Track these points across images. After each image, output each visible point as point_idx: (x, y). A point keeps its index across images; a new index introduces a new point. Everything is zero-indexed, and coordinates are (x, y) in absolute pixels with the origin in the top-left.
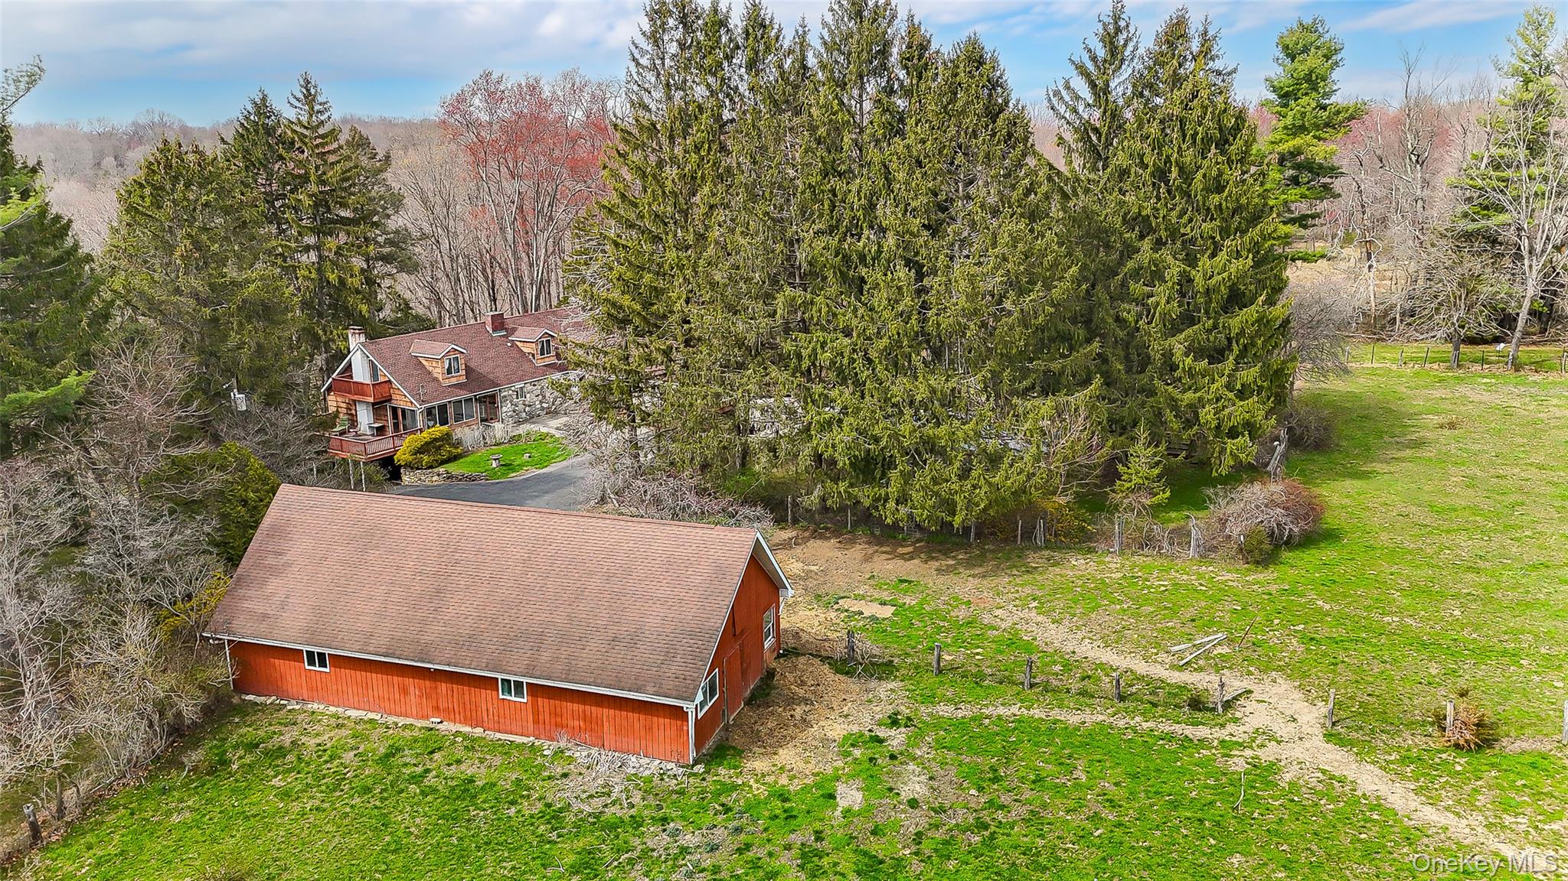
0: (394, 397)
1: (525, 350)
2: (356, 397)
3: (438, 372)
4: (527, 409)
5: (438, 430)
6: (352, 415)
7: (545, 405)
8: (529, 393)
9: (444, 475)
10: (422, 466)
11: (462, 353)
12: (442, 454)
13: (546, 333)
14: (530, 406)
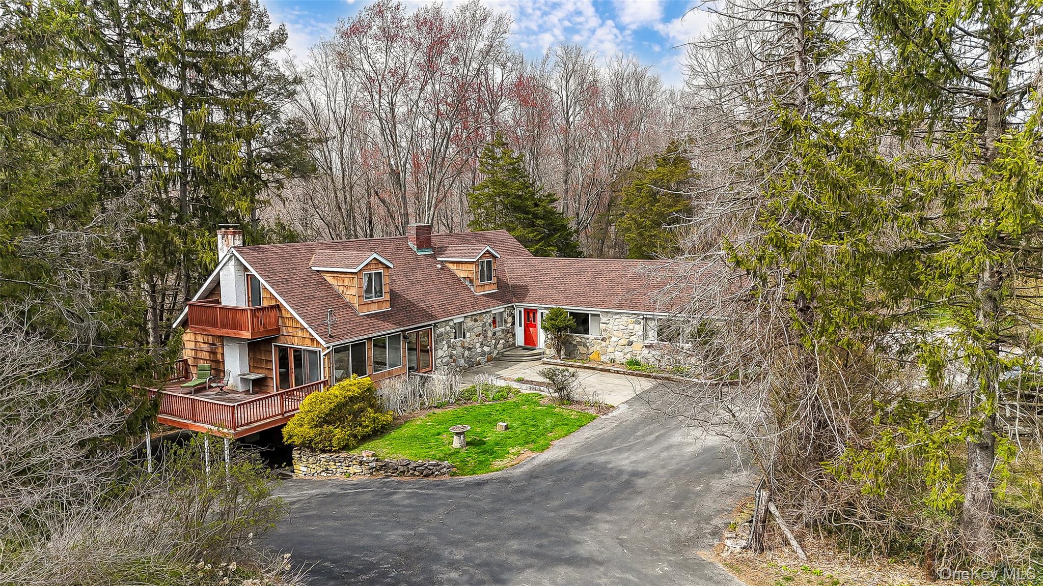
0: (284, 331)
1: (461, 275)
2: (223, 332)
3: (351, 292)
4: (466, 353)
5: (354, 383)
6: (217, 362)
7: (486, 349)
8: (469, 331)
9: (371, 465)
10: (331, 446)
11: (388, 267)
12: (363, 424)
13: (487, 251)
14: (469, 349)
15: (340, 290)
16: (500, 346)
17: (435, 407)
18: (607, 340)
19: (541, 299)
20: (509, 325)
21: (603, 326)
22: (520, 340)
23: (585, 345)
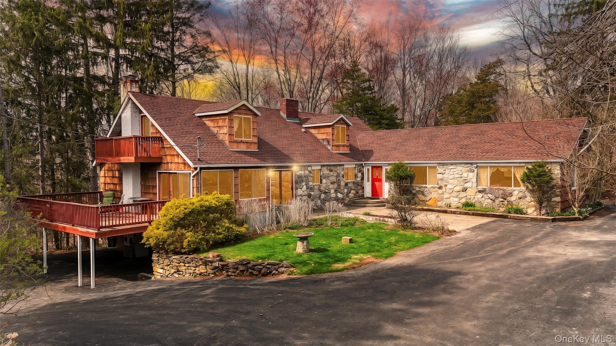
0: (164, 159)
1: (320, 137)
2: (116, 160)
3: (224, 131)
4: (323, 196)
7: (340, 195)
8: (325, 178)
9: (214, 264)
10: (182, 247)
11: (256, 115)
12: (217, 231)
13: (342, 118)
14: (325, 193)
15: (215, 130)
16: (351, 195)
17: (290, 228)
18: (444, 188)
19: (386, 158)
20: (359, 179)
21: (440, 176)
22: (368, 192)
23: (423, 194)
